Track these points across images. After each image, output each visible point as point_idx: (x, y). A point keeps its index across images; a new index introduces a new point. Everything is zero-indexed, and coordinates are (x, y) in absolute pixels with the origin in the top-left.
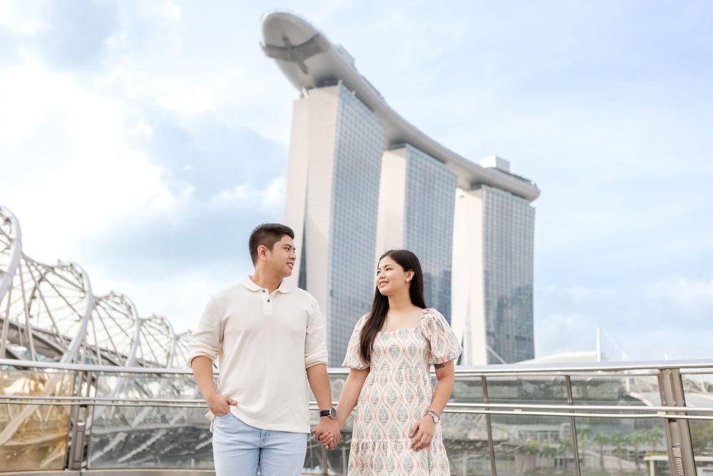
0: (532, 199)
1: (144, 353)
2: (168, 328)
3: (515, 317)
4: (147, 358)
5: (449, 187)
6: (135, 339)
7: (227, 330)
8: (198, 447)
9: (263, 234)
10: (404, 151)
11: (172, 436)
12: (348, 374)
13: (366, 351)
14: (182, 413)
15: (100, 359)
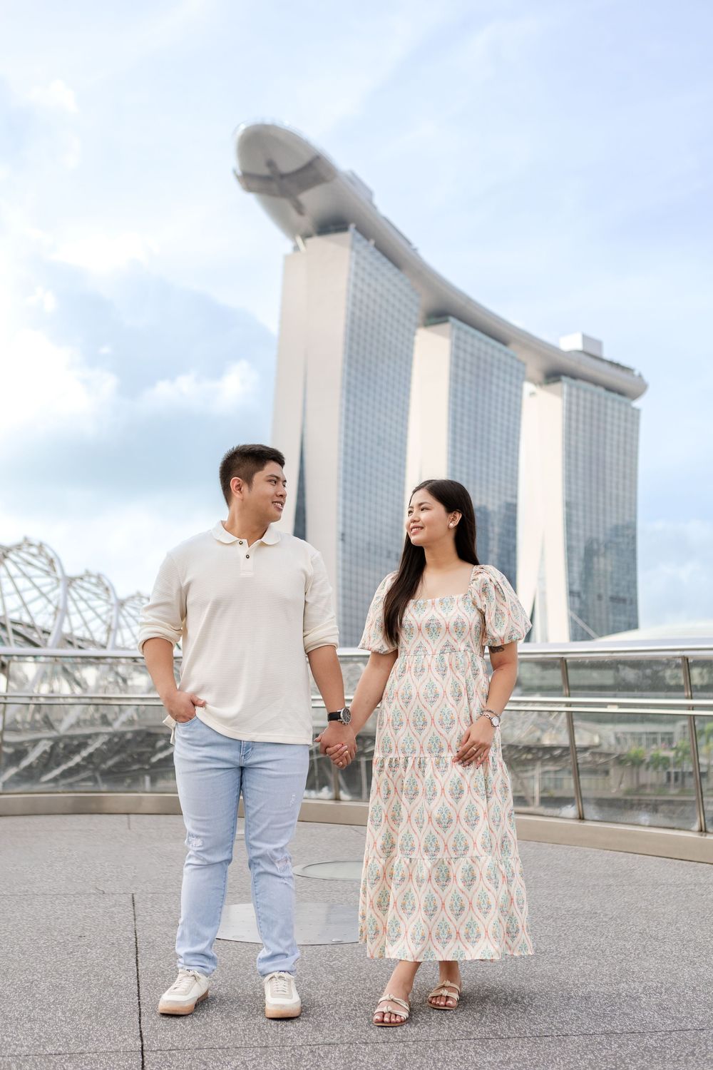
0: (635, 396)
1: (75, 625)
2: (107, 589)
3: (609, 569)
4: (78, 633)
5: (514, 380)
6: (61, 606)
7: (190, 600)
8: (154, 760)
9: (238, 460)
10: (446, 327)
11: (116, 743)
12: (368, 656)
13: (392, 627)
14: (130, 712)
15: (12, 636)
